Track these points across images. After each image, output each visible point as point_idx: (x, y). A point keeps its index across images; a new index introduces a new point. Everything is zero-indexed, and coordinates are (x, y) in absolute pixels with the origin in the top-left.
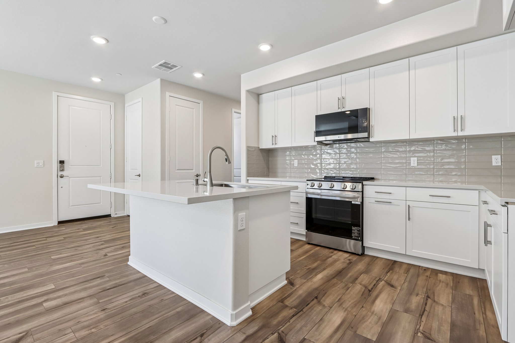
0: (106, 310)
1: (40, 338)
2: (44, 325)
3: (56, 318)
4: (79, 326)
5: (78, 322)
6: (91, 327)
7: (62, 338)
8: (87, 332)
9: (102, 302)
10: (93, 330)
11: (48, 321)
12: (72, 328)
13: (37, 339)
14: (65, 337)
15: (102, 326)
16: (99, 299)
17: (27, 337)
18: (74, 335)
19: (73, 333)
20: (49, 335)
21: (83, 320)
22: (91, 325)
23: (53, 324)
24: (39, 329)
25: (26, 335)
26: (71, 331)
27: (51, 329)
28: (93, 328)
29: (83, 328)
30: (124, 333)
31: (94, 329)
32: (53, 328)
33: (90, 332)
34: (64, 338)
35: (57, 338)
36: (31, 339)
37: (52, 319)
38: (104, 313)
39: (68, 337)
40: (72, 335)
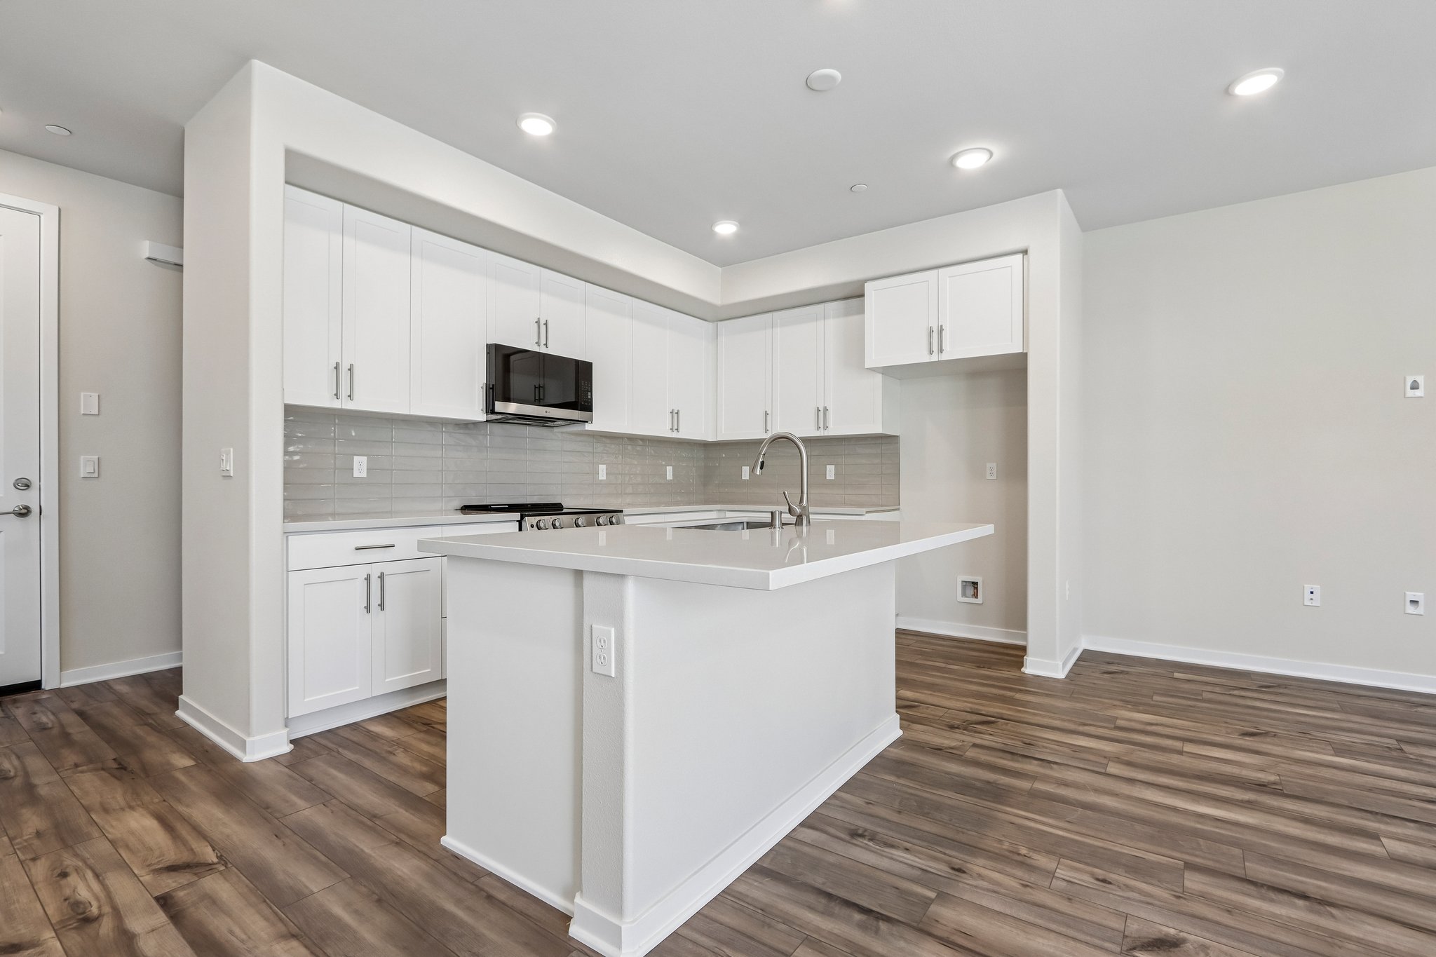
0: (956, 867)
1: (1114, 913)
2: (1088, 939)
3: (1052, 935)
4: (1032, 878)
5: (1027, 886)
6: (1019, 858)
7: (1079, 880)
8: (1035, 856)
9: (931, 889)
10: (1024, 851)
11: (1072, 943)
12: (1047, 884)
13: (1119, 915)
14: (1073, 878)
15: (1006, 846)
16: (927, 902)
17: (1135, 938)
18: (1058, 870)
19: (1056, 875)
20: (1095, 905)
21: (1013, 884)
22: (1016, 861)
23: (1069, 926)
24: (1104, 940)
25: (1135, 944)
26: (1054, 880)
27: (1083, 917)
28: (1019, 854)
29: (1032, 868)
30: (996, 813)
31: (1020, 852)
32: (1076, 915)
33: (1031, 854)
34: (1075, 878)
35: (1088, 887)
36: (1132, 926)
37: (1063, 939)
38: (968, 865)
39: (1069, 874)
40: (1060, 873)
